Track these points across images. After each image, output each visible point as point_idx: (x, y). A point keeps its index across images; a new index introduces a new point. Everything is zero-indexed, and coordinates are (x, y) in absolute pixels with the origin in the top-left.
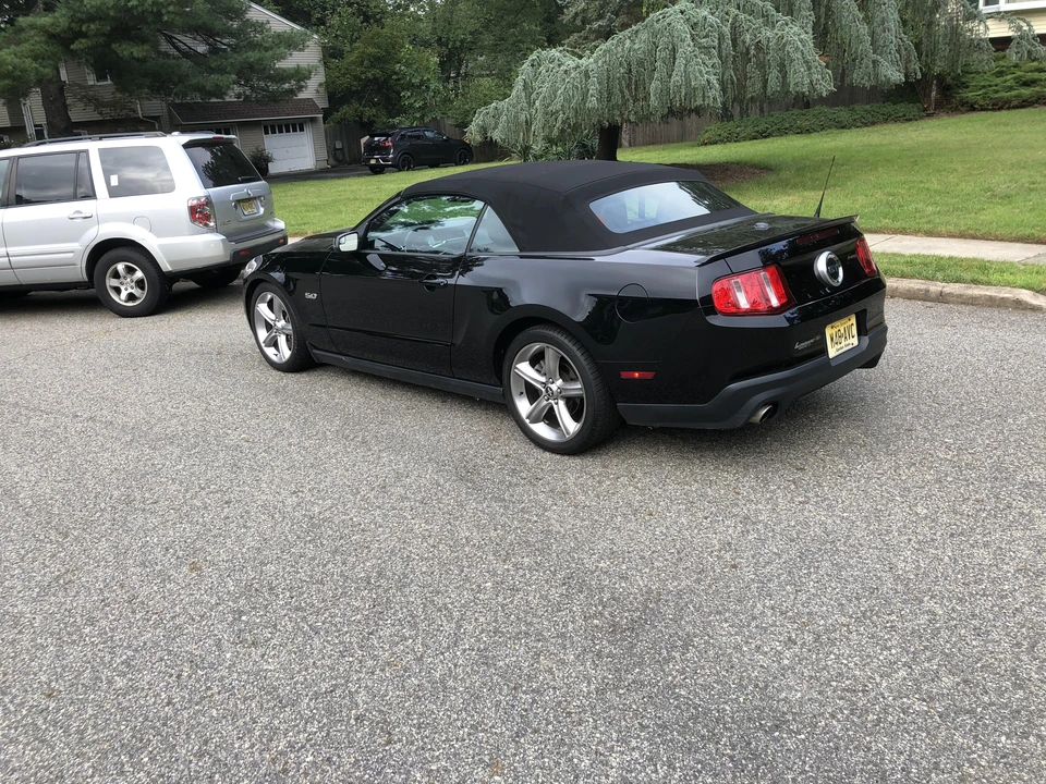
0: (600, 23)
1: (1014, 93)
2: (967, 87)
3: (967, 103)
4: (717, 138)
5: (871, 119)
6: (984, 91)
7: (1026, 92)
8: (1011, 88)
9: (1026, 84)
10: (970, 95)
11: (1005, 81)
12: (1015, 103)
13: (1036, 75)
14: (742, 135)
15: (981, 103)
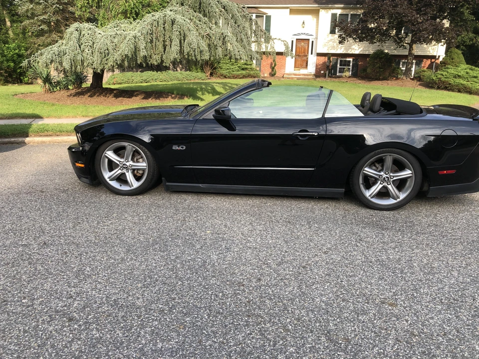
0: (44, 17)
1: (240, 72)
2: (221, 69)
3: (223, 75)
4: (122, 81)
5: (189, 78)
6: (228, 71)
7: (244, 72)
8: (238, 71)
9: (243, 69)
10: (224, 72)
11: (236, 67)
12: (241, 76)
13: (246, 66)
14: (135, 81)
15: (228, 75)
